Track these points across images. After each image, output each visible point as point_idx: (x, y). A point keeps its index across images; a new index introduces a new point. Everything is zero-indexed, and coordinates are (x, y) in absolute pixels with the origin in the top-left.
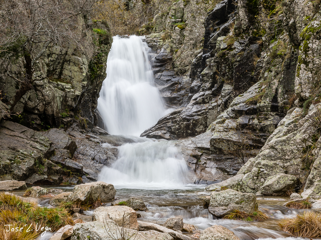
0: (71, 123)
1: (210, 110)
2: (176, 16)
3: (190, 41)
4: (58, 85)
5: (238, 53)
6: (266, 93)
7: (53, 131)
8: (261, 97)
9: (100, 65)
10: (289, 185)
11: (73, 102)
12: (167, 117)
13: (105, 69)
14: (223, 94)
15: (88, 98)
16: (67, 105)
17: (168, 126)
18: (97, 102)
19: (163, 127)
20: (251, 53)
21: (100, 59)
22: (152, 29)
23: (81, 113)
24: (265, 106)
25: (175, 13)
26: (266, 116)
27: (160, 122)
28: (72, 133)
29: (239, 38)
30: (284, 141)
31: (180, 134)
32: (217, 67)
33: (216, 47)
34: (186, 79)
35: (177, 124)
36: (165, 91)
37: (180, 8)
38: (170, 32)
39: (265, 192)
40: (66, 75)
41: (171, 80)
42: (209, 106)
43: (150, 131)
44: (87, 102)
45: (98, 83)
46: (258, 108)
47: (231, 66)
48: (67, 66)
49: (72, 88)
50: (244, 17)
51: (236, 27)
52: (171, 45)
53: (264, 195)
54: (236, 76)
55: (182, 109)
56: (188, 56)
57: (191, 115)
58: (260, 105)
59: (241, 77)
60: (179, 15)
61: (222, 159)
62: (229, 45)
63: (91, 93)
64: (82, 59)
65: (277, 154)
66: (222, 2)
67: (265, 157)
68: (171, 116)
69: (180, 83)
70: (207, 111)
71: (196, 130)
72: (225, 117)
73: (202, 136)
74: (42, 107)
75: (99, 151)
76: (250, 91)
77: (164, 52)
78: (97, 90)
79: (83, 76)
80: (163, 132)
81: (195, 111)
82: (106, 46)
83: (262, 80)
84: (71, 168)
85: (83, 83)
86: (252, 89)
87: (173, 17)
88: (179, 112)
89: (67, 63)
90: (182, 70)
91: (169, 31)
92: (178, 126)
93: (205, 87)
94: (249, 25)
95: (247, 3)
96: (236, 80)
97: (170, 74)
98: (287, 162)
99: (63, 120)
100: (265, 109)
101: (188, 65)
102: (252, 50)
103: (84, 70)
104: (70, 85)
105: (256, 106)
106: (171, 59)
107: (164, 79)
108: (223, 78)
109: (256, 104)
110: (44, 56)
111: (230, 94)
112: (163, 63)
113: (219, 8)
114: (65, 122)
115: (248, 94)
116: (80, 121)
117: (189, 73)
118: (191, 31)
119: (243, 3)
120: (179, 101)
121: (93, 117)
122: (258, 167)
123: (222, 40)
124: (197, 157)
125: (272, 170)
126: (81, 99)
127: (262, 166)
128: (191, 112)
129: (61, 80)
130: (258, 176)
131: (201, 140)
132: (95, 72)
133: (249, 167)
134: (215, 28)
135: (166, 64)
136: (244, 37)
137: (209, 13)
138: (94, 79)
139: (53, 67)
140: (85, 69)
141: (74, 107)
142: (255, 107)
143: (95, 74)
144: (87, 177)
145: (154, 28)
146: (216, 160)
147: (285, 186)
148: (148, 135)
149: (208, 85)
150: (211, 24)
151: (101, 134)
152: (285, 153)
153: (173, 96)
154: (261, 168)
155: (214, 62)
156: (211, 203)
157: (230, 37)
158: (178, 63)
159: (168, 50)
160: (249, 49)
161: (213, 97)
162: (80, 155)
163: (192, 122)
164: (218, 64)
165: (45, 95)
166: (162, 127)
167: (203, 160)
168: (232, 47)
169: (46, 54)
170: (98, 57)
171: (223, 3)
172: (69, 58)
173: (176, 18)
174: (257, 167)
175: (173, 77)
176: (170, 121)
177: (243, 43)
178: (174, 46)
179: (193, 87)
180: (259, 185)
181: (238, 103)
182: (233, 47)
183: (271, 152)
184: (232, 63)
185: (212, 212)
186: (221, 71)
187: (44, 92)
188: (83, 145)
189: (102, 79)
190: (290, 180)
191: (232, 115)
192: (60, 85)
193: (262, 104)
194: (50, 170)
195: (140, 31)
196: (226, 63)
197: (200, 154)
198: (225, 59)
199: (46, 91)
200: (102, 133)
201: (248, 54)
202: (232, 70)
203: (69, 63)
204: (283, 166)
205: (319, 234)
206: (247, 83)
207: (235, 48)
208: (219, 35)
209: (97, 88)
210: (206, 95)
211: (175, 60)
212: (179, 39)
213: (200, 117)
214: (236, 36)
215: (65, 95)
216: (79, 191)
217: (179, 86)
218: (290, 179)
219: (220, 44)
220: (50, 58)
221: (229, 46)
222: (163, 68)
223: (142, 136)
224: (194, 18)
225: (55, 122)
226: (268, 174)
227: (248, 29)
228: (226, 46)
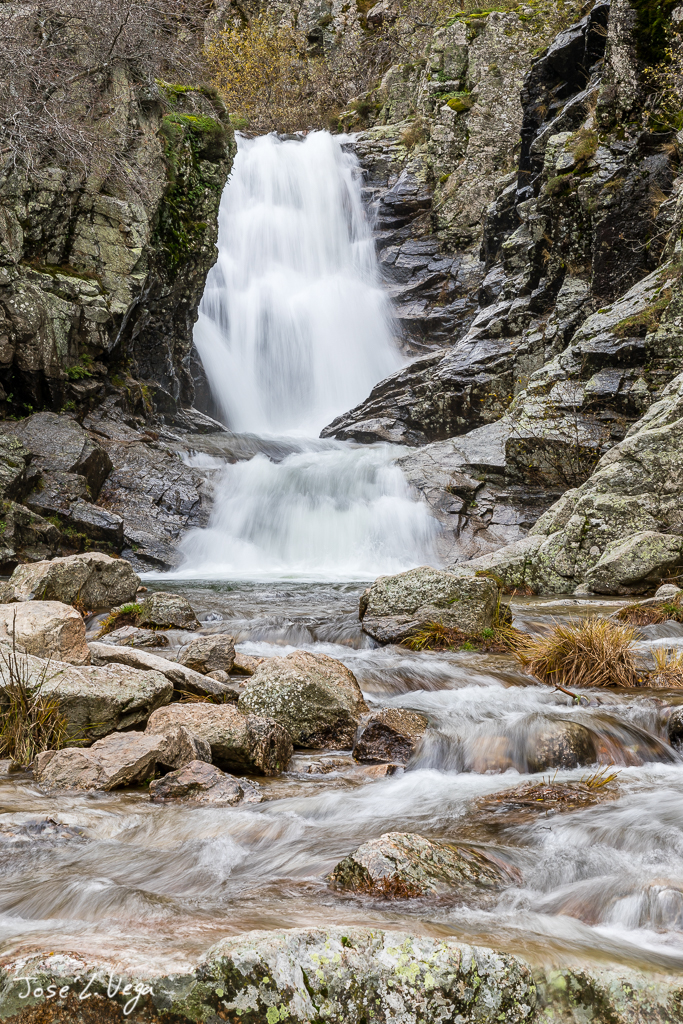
0: (99, 396)
1: (523, 354)
2: (445, 70)
3: (486, 148)
4: (57, 283)
5: (607, 182)
6: (673, 303)
7: (41, 420)
8: (659, 313)
9: (195, 224)
10: (666, 565)
11: (104, 334)
12: (397, 378)
13: (214, 237)
14: (560, 307)
15: (161, 323)
16: (86, 344)
17: (400, 404)
18: (191, 335)
19: (385, 407)
20: (644, 182)
21: (196, 207)
22: (378, 112)
23: (133, 368)
24: (668, 340)
25: (442, 61)
26: (673, 369)
27: (377, 393)
28: (102, 426)
29: (612, 136)
30: (664, 438)
31: (435, 429)
32: (547, 226)
33: (543, 163)
34: (470, 263)
35: (427, 397)
36: (408, 301)
37: (456, 47)
38: (427, 121)
39: (598, 584)
40: (83, 254)
41: (426, 266)
42: (521, 343)
43: (349, 421)
44: (156, 334)
45: (191, 276)
46: (648, 347)
47: (586, 222)
48: (84, 227)
49: (101, 293)
50: (627, 73)
51: (603, 102)
52: (429, 160)
53: (597, 593)
54: (601, 253)
55: (441, 354)
56: (479, 195)
57: (466, 370)
58: (653, 337)
59: (615, 256)
60: (454, 67)
61: (537, 499)
62: (581, 157)
63: (170, 309)
64: (129, 206)
65: (641, 476)
66: (574, 26)
67: (608, 485)
68: (409, 376)
69: (452, 276)
70: (514, 357)
71: (481, 415)
72: (552, 374)
73: (485, 432)
74: (8, 348)
75: (176, 477)
76: (630, 295)
77: (405, 183)
78: (189, 298)
79: (134, 256)
80: (386, 421)
81: (479, 358)
82: (215, 165)
83: (669, 262)
84: (89, 528)
85: (134, 279)
86: (637, 289)
87: (435, 76)
88: (433, 363)
89: (86, 218)
90: (459, 238)
91: (425, 118)
92: (429, 403)
93: (514, 286)
94: (641, 97)
95: (636, 30)
96: (599, 264)
97: (423, 250)
98: (667, 500)
99: (72, 388)
100: (670, 350)
101: (478, 223)
102: (649, 174)
103: (136, 238)
104: (96, 283)
105: (643, 342)
106: (428, 204)
107: (406, 266)
108: (563, 257)
109: (642, 335)
110: (14, 197)
111: (580, 305)
112: (404, 215)
113: (563, 45)
114: (80, 392)
115: (625, 305)
116: (127, 391)
117: (478, 247)
118: (488, 116)
119: (622, 30)
120: (450, 330)
121: (176, 379)
122: (585, 515)
123: (561, 145)
124: (466, 495)
125: (623, 523)
126: (130, 325)
127: (595, 511)
128: (465, 363)
129: (68, 269)
130: (583, 539)
131: (483, 444)
132: (179, 244)
133: (561, 515)
134: (552, 106)
135: (412, 218)
136: (626, 135)
137: (537, 60)
138: (177, 266)
139: (43, 231)
140: (141, 236)
141: (109, 351)
142: (641, 343)
143: (180, 250)
144: (136, 555)
145: (384, 110)
146: (521, 501)
147: (655, 568)
148: (338, 431)
149: (521, 280)
150: (540, 95)
151: (203, 430)
152: (663, 472)
153: (432, 315)
154: (592, 515)
155: (539, 210)
156: (372, 606)
157: (587, 135)
158: (450, 216)
159: (421, 177)
160: (639, 171)
161: (535, 317)
162: (121, 491)
163: (468, 391)
164: (550, 216)
165: (15, 314)
166: (381, 408)
167: (484, 502)
168: (590, 165)
169: (19, 193)
170: (191, 200)
171: (575, 30)
172: (90, 203)
173: (444, 78)
174: (581, 514)
175: (434, 259)
176: (407, 388)
177: (621, 153)
178: (438, 164)
179: (488, 287)
180: (584, 565)
181: (591, 332)
182: (592, 164)
183: (625, 469)
184: (589, 213)
185: (370, 630)
186: (556, 239)
187: (13, 304)
188: (129, 461)
189: (204, 265)
190: (671, 550)
191: (574, 369)
192: (63, 282)
193: (660, 335)
194: (22, 534)
195: (341, 117)
196: (572, 214)
197: (475, 483)
198: (568, 203)
199: (19, 303)
200: (205, 426)
201: (636, 185)
202: (590, 235)
203: (91, 219)
204: (655, 512)
205: (609, 678)
206: (632, 272)
207: (598, 167)
208: (557, 129)
209: (188, 292)
210: (513, 312)
211: (441, 206)
212: (453, 142)
213: (493, 377)
214: (601, 130)
215: (78, 314)
216: (21, 578)
217: (451, 286)
218: (672, 546)
219: (556, 154)
220: (31, 204)
221: (581, 160)
222: (403, 232)
223: (324, 435)
224: (496, 76)
225: (49, 393)
226: (611, 534)
227: (637, 108)
228: (572, 162)
